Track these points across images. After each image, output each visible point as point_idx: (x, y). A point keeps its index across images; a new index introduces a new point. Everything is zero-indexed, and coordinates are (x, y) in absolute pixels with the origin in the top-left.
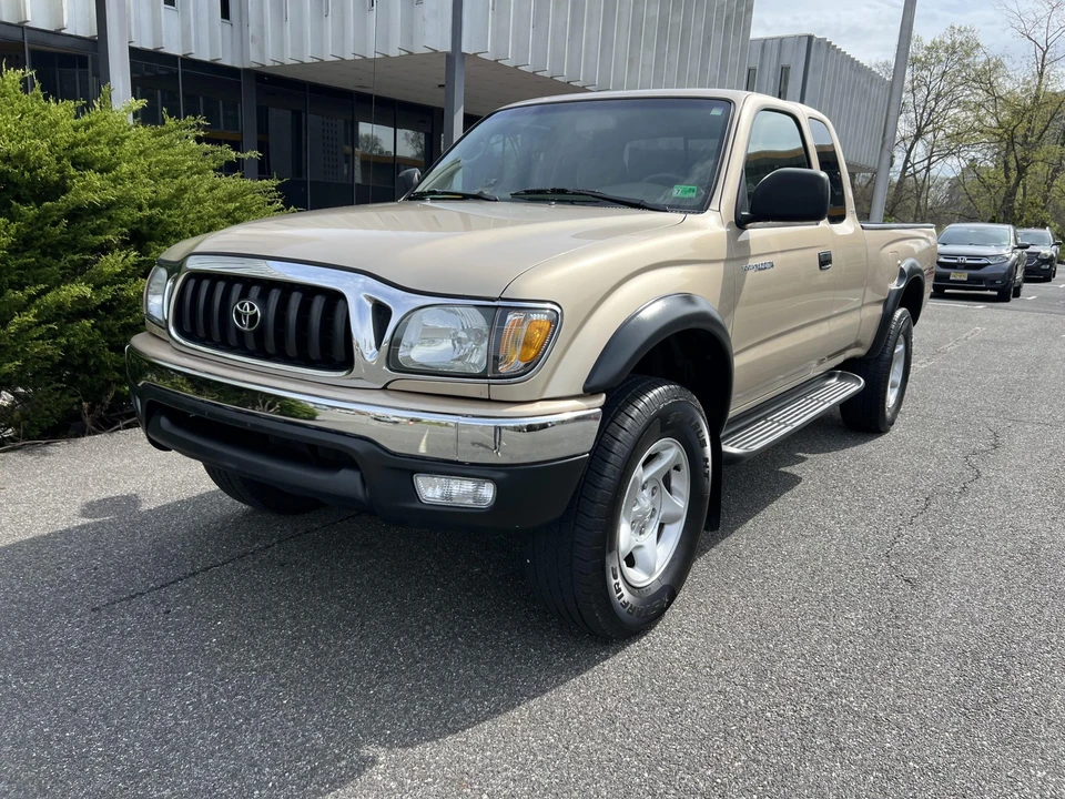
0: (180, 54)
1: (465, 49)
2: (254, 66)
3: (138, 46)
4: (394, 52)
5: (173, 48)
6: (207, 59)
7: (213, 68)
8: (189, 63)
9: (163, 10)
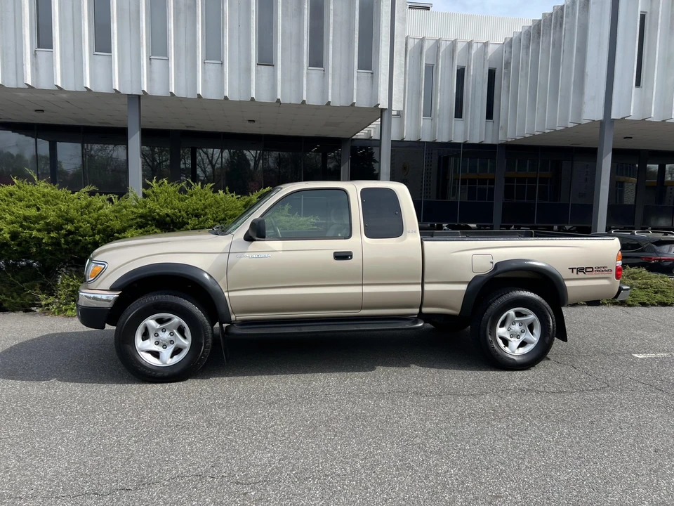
0: (462, 142)
1: (613, 116)
2: (503, 142)
3: (440, 141)
4: (570, 125)
5: (459, 139)
6: (478, 142)
7: (481, 147)
8: (466, 145)
9: (453, 121)
